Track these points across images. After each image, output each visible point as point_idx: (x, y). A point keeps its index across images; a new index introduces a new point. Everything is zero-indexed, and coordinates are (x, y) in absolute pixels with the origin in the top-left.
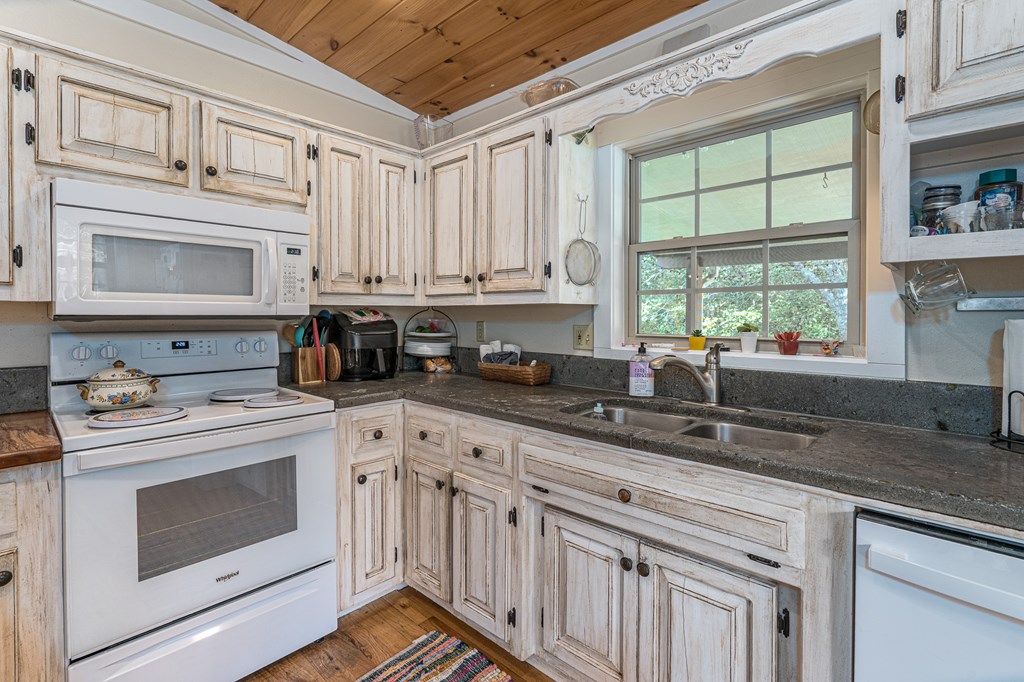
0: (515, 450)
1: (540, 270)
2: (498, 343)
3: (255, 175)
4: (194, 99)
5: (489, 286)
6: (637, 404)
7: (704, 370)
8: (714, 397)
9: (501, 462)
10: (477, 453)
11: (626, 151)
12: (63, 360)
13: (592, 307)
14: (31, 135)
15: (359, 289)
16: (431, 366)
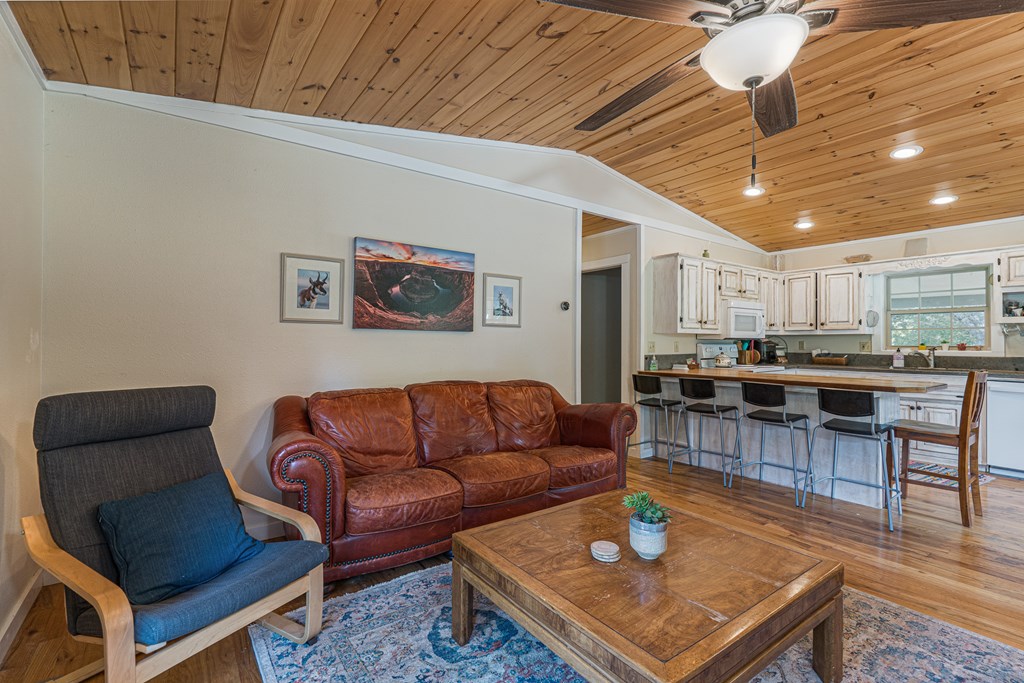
1: (857, 322)
3: (750, 291)
4: (740, 269)
5: (824, 327)
7: (928, 356)
8: (932, 366)
12: (705, 351)
13: (871, 335)
14: (720, 288)
15: (767, 329)
16: (780, 360)
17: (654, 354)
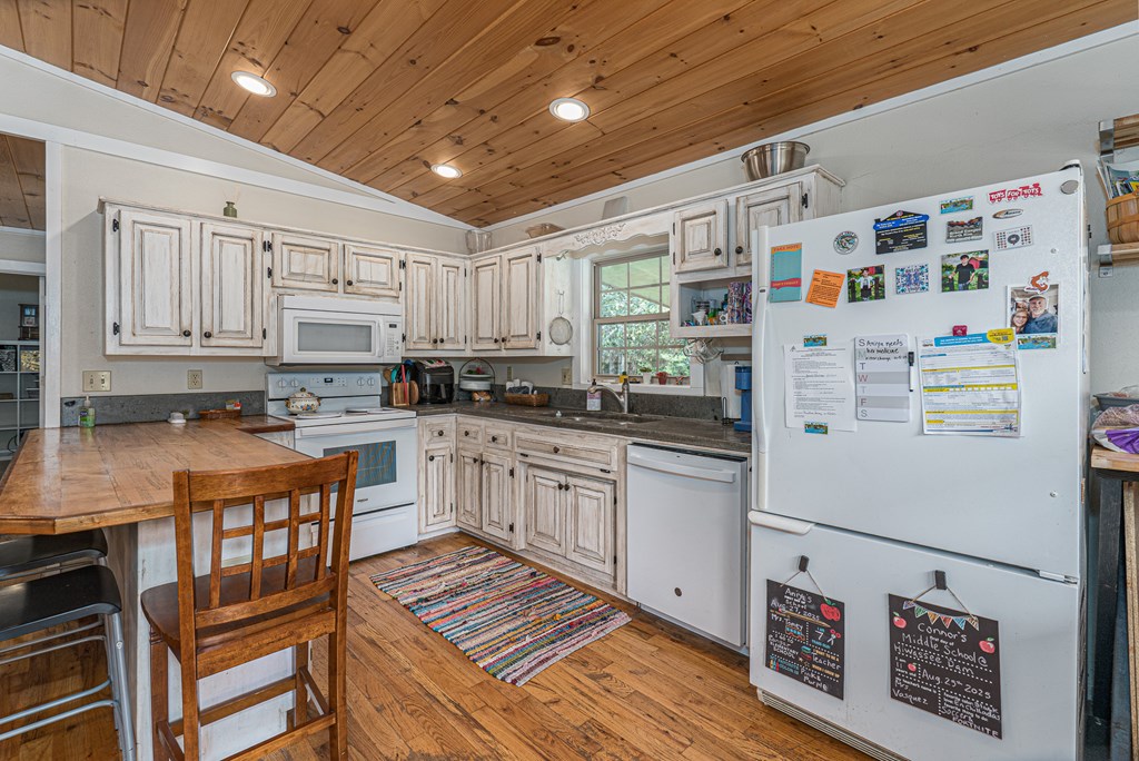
0: (513, 436)
1: (535, 336)
2: (518, 381)
3: (371, 282)
4: (341, 243)
5: (509, 345)
6: (590, 415)
7: (620, 394)
8: (626, 410)
9: (506, 443)
10: (494, 439)
11: (592, 262)
12: (276, 386)
13: (571, 357)
14: (270, 273)
15: (430, 347)
16: (477, 397)
17: (87, 395)
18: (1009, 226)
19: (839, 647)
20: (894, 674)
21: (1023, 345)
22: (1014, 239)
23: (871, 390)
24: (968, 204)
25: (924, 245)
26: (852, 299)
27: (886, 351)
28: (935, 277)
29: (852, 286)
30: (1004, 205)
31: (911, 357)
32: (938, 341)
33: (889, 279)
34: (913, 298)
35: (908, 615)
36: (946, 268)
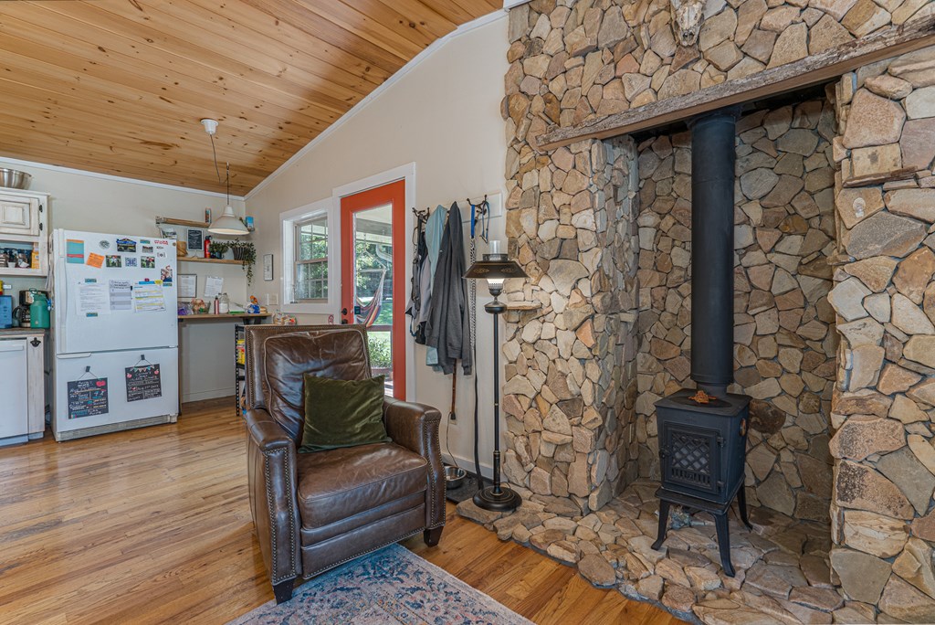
18: (161, 251)
19: (106, 395)
20: (128, 393)
21: (164, 285)
22: (161, 255)
23: (117, 299)
24: (148, 242)
25: (135, 251)
26: (108, 266)
27: (123, 285)
28: (139, 262)
29: (108, 261)
30: (159, 245)
31: (131, 288)
32: (140, 283)
33: (123, 261)
34: (131, 268)
35: (133, 373)
36: (142, 260)
